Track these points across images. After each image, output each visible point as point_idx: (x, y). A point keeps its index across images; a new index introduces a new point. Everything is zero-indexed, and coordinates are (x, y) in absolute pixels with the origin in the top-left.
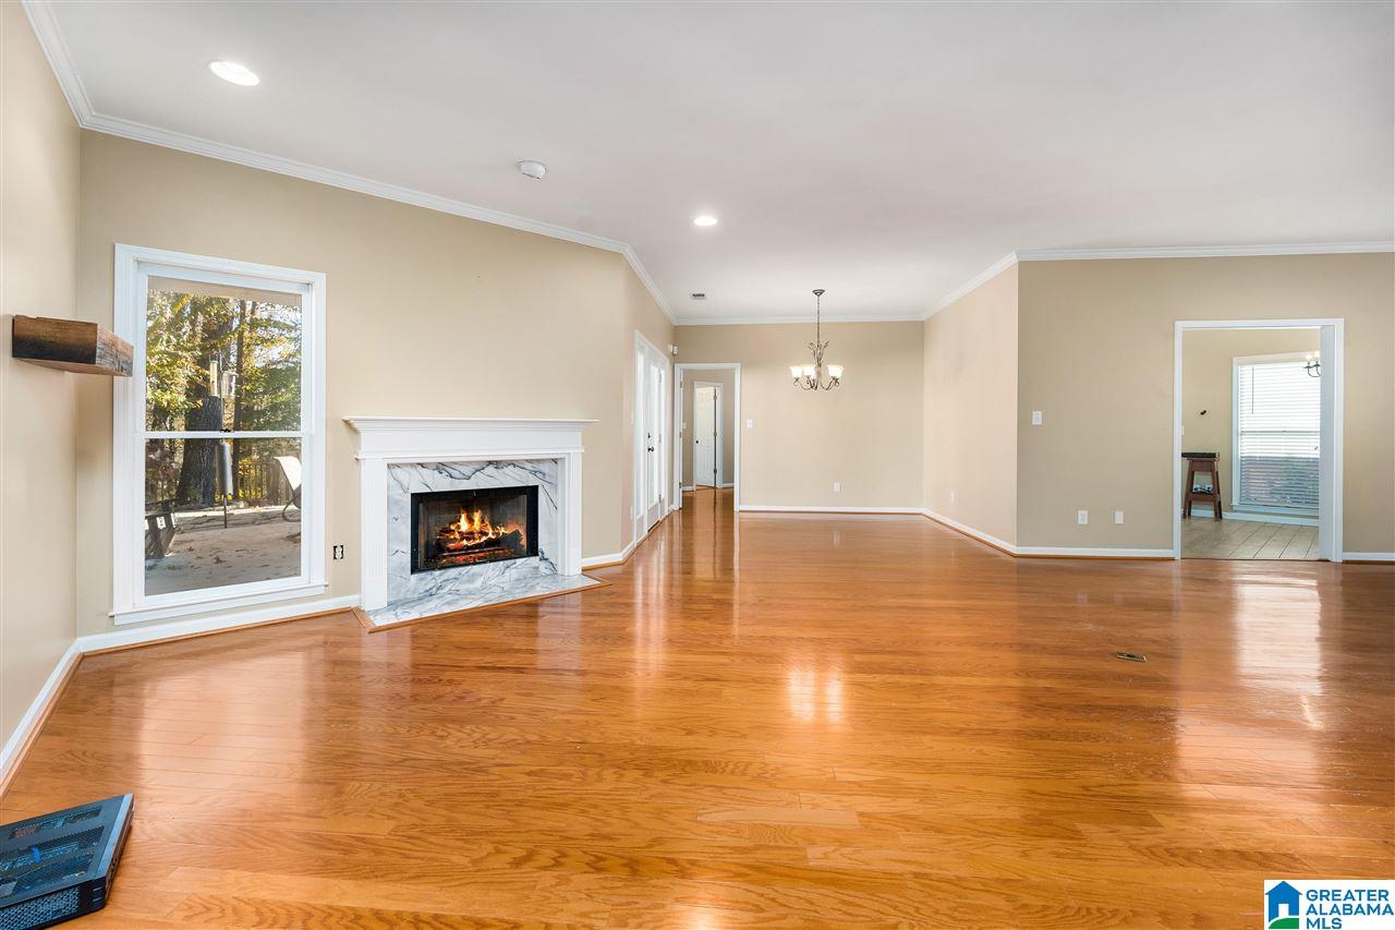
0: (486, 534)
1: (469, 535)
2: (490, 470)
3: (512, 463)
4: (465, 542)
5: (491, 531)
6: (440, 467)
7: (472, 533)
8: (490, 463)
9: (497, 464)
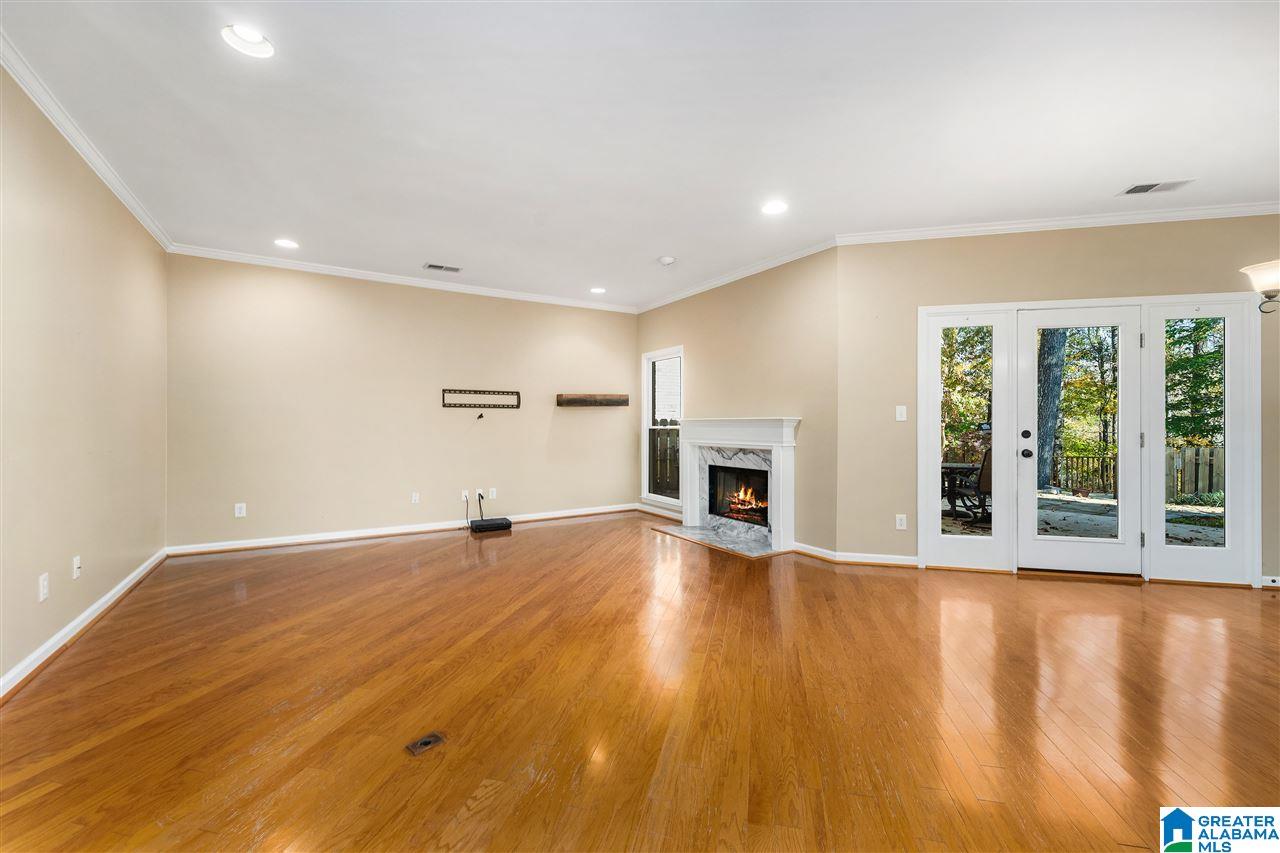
0: (751, 504)
1: (743, 502)
2: (741, 455)
3: (753, 452)
4: (739, 506)
5: (754, 503)
6: (719, 450)
7: (744, 501)
8: (741, 449)
9: (744, 451)
